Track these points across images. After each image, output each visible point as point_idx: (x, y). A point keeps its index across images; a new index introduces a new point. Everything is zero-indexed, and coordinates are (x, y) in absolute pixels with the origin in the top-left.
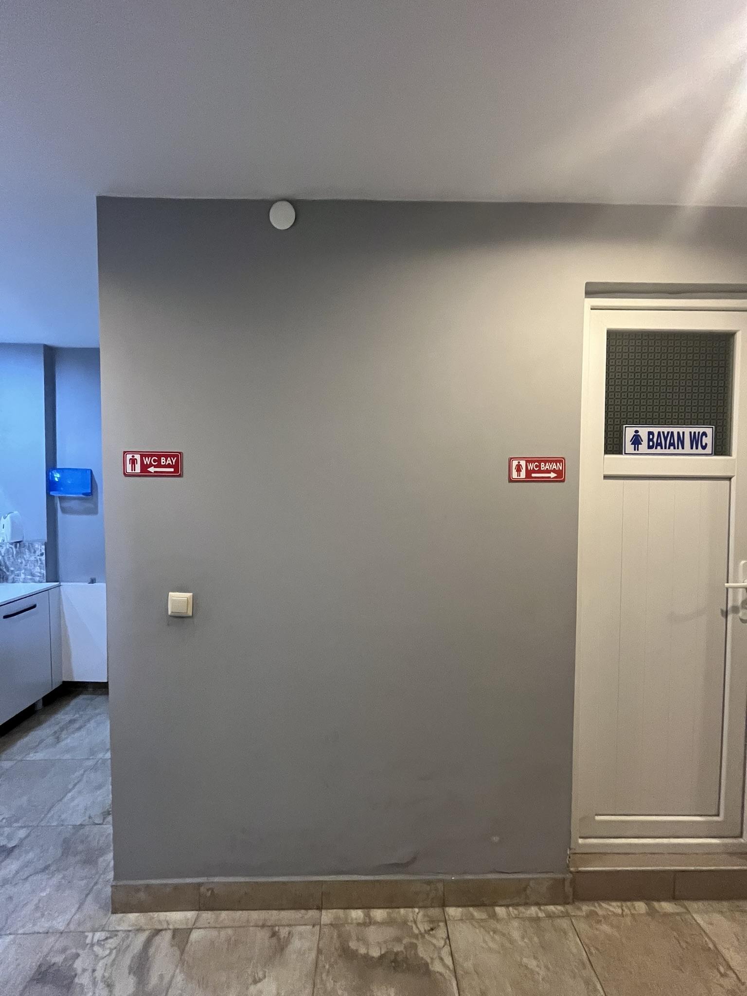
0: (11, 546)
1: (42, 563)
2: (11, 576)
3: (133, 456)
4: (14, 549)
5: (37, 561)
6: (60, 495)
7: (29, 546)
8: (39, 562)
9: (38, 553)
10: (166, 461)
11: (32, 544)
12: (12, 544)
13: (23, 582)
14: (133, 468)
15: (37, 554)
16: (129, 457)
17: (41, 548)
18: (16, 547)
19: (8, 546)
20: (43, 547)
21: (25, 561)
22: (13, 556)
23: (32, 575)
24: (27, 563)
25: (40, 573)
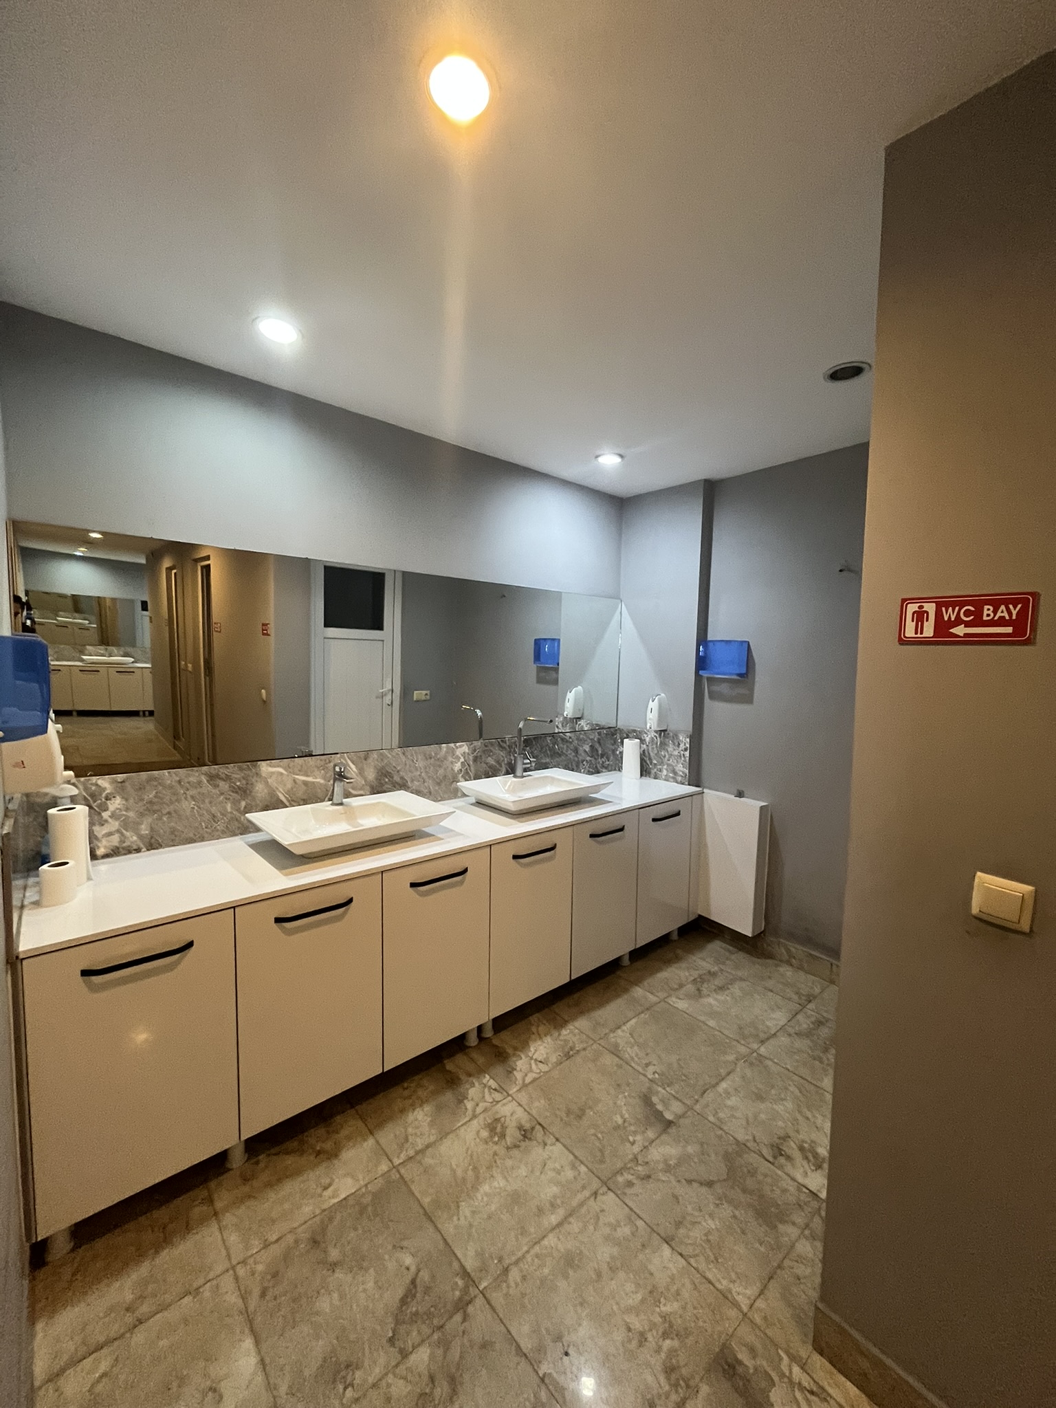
0: (656, 734)
1: (685, 761)
2: (653, 769)
3: (921, 607)
4: (658, 738)
5: (680, 756)
6: (709, 676)
7: (673, 737)
8: (683, 759)
9: (682, 746)
10: (995, 612)
11: (676, 735)
12: (656, 732)
13: (665, 780)
14: (919, 628)
15: (680, 749)
16: (912, 608)
17: (685, 741)
18: (660, 735)
19: (653, 734)
20: (688, 740)
21: (668, 754)
22: (657, 747)
23: (675, 773)
24: (670, 757)
25: (683, 772)
